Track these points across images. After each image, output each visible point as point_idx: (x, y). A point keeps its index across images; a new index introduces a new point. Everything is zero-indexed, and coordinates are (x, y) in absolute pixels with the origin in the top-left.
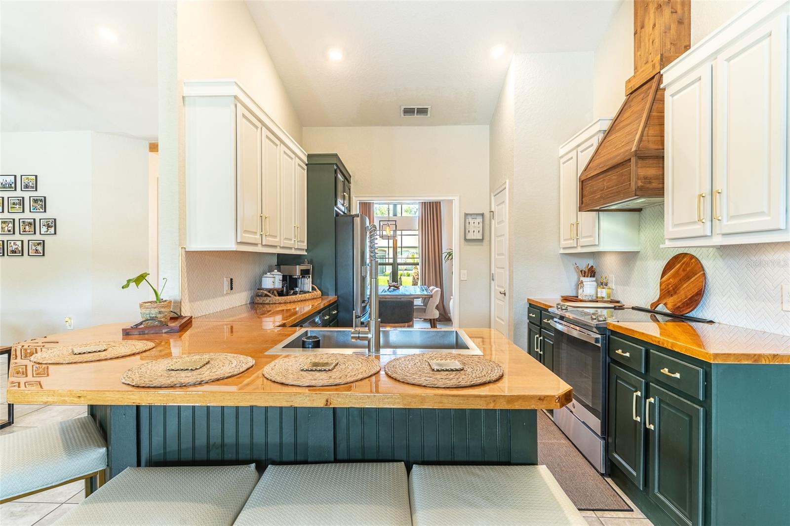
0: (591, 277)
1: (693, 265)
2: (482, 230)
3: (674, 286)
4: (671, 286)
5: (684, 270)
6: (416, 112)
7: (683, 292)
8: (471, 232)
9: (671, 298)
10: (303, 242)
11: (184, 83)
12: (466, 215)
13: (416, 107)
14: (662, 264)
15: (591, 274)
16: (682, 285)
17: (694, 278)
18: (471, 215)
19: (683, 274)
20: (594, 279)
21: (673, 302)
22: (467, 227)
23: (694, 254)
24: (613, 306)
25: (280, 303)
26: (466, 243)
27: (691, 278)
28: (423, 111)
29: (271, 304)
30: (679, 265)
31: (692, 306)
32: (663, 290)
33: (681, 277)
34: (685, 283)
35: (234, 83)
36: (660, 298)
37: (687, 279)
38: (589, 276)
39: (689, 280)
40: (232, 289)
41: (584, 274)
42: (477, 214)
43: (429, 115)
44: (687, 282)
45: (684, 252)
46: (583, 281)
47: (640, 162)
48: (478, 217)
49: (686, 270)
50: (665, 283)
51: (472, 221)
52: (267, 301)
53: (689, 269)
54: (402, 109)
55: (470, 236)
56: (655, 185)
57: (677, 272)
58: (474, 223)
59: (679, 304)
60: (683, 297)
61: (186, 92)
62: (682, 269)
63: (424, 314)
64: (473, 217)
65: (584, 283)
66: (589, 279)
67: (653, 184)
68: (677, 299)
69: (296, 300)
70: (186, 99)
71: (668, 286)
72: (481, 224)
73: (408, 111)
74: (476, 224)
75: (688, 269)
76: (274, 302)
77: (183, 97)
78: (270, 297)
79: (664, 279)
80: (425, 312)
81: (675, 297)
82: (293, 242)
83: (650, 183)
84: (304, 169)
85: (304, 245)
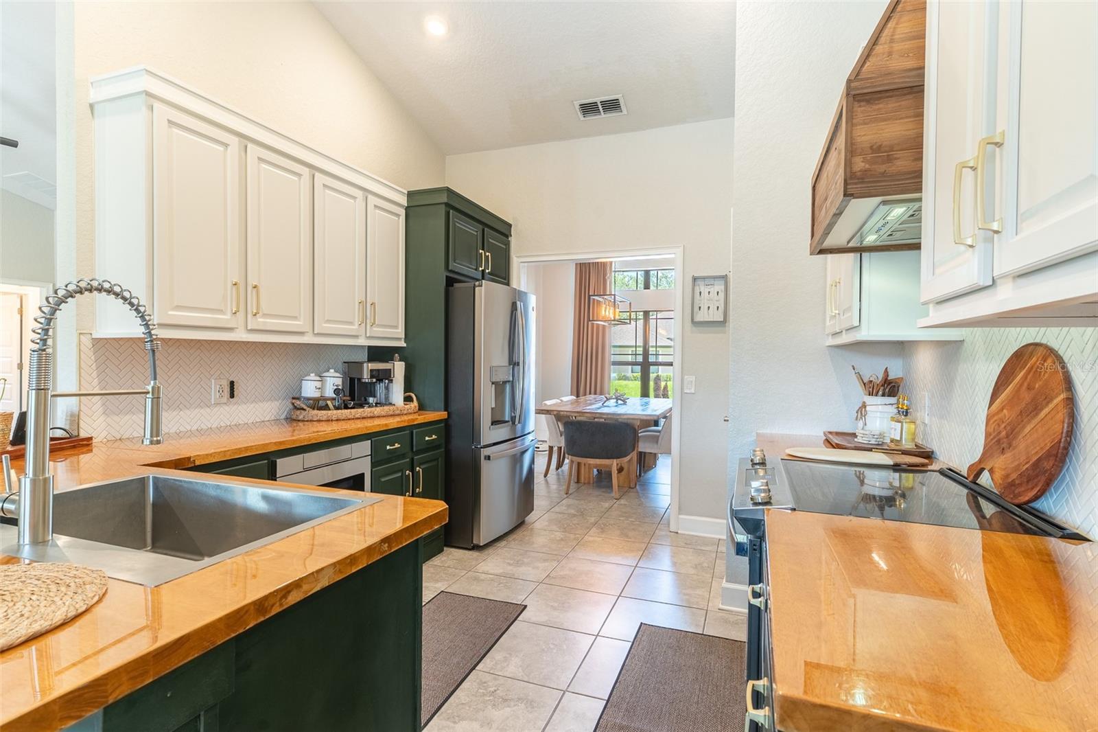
0: (883, 395)
1: (1046, 375)
2: (723, 306)
3: (1009, 428)
4: (1003, 426)
5: (1029, 388)
6: (601, 109)
7: (1022, 446)
8: (704, 308)
9: (1003, 457)
10: (396, 327)
11: (92, 83)
12: (695, 279)
13: (598, 100)
14: (995, 369)
15: (884, 390)
16: (1024, 427)
17: (1046, 411)
18: (704, 278)
19: (1027, 397)
20: (893, 400)
21: (1004, 469)
22: (697, 301)
23: (1054, 344)
24: (891, 463)
25: (319, 421)
26: (694, 328)
27: (1042, 410)
28: (612, 106)
29: (307, 421)
30: (1022, 373)
31: (1036, 485)
32: (990, 435)
33: (1023, 405)
34: (1029, 422)
35: (144, 71)
36: (984, 454)
37: (1032, 411)
38: (880, 393)
39: (1037, 414)
40: (232, 396)
41: (872, 389)
42: (715, 278)
43: (625, 112)
44: (1032, 418)
45: (1036, 341)
46: (867, 403)
47: (859, 109)
48: (716, 282)
49: (1034, 388)
50: (995, 418)
51: (705, 290)
52: (301, 417)
53: (1040, 386)
54: (578, 107)
55: (701, 316)
56: (903, 163)
57: (1018, 390)
58: (709, 292)
59: (1014, 476)
60: (1023, 458)
61: (94, 95)
62: (1026, 384)
63: (656, 446)
64: (707, 282)
65: (868, 408)
66: (879, 400)
67: (898, 163)
68: (1012, 462)
69: (350, 417)
70: (96, 107)
71: (999, 425)
72: (722, 295)
73: (589, 109)
74: (714, 294)
75: (1037, 386)
76: (310, 418)
77: (92, 106)
78: (304, 410)
79: (994, 407)
80: (657, 442)
81: (1008, 455)
82: (356, 327)
83: (889, 159)
84: (398, 215)
85: (400, 331)
